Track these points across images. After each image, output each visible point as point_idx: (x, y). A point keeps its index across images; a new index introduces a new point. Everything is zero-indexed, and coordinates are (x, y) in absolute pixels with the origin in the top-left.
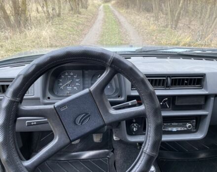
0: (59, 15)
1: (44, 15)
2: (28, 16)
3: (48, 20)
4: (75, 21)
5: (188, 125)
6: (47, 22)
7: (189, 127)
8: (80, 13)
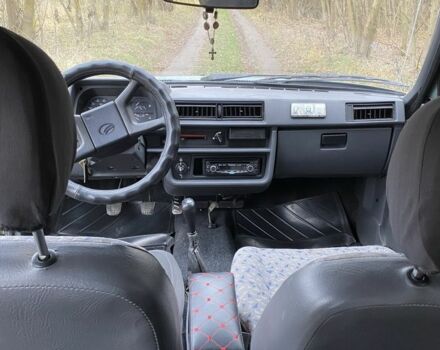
0: (104, 27)
1: (70, 25)
2: (37, 29)
3: (78, 38)
4: (139, 41)
5: (249, 166)
6: (78, 41)
7: (250, 168)
8: (153, 22)
